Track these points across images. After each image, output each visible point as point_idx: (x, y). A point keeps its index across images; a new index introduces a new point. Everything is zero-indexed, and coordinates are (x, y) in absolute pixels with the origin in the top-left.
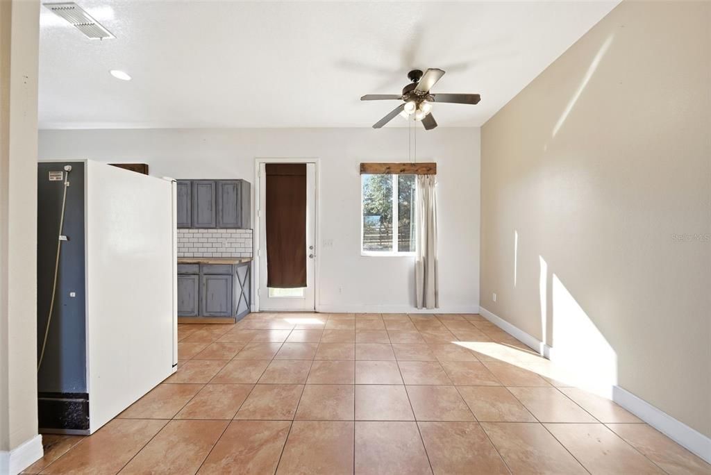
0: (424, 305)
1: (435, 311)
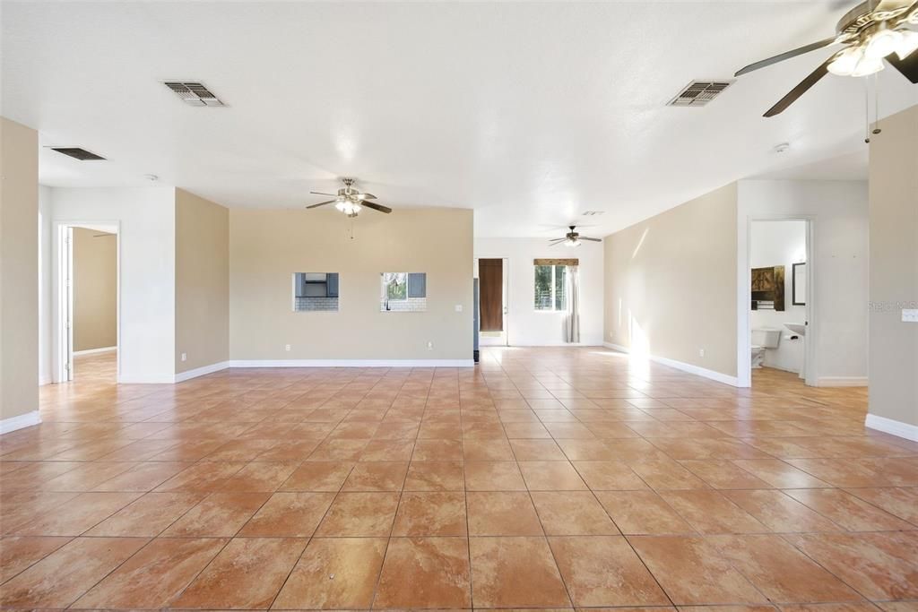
0: (572, 341)
1: (577, 344)
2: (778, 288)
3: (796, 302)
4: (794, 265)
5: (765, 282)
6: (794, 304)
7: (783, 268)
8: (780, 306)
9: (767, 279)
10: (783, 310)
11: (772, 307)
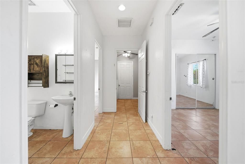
2: (45, 71)
3: (58, 81)
4: (56, 56)
5: (36, 66)
6: (56, 82)
7: (48, 57)
8: (46, 85)
9: (37, 64)
10: (48, 87)
11: (41, 85)
